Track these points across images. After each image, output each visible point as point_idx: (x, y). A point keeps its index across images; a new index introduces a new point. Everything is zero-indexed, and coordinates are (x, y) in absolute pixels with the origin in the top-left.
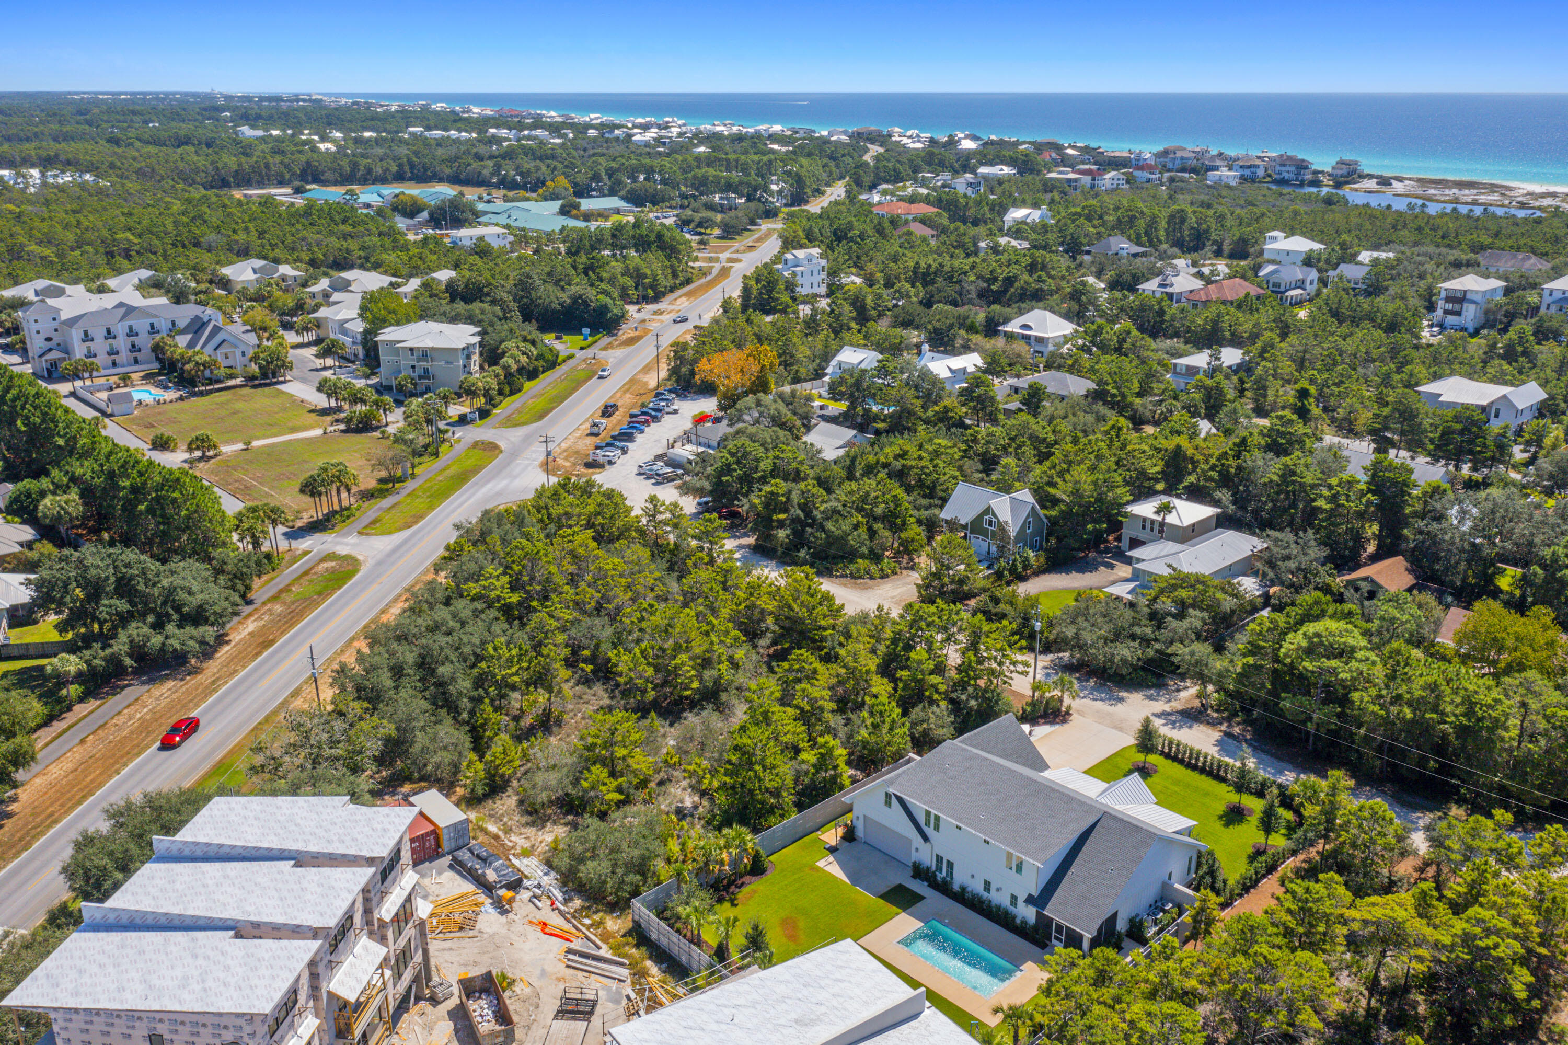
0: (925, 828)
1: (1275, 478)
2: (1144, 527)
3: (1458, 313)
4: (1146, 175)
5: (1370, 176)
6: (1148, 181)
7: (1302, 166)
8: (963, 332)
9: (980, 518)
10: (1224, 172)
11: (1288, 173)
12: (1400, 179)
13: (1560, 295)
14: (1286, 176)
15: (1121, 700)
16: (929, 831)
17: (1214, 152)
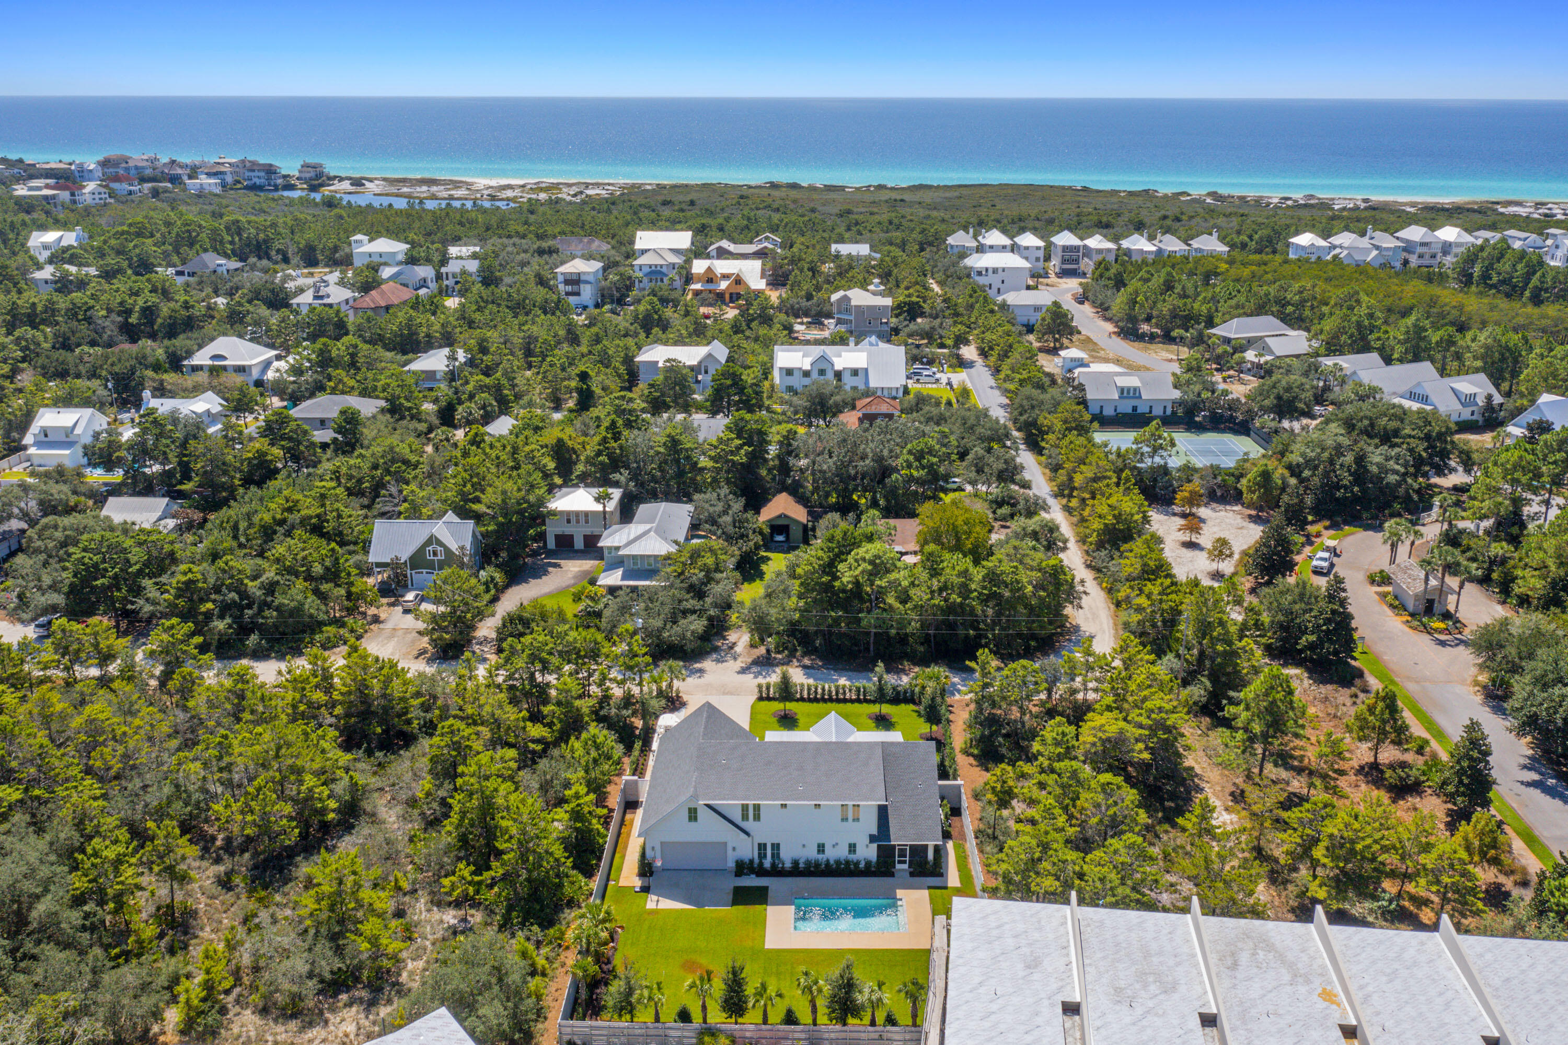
0: (744, 825)
1: (662, 450)
2: (569, 521)
3: (578, 294)
4: (125, 187)
5: (341, 179)
6: (130, 193)
7: (270, 170)
8: (150, 373)
9: (421, 551)
10: (204, 180)
11: (259, 178)
12: (371, 180)
13: (647, 270)
14: (258, 181)
15: (701, 671)
16: (749, 825)
17: (165, 160)
